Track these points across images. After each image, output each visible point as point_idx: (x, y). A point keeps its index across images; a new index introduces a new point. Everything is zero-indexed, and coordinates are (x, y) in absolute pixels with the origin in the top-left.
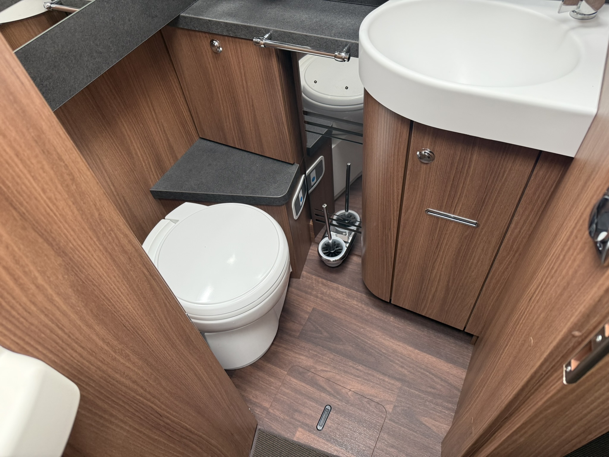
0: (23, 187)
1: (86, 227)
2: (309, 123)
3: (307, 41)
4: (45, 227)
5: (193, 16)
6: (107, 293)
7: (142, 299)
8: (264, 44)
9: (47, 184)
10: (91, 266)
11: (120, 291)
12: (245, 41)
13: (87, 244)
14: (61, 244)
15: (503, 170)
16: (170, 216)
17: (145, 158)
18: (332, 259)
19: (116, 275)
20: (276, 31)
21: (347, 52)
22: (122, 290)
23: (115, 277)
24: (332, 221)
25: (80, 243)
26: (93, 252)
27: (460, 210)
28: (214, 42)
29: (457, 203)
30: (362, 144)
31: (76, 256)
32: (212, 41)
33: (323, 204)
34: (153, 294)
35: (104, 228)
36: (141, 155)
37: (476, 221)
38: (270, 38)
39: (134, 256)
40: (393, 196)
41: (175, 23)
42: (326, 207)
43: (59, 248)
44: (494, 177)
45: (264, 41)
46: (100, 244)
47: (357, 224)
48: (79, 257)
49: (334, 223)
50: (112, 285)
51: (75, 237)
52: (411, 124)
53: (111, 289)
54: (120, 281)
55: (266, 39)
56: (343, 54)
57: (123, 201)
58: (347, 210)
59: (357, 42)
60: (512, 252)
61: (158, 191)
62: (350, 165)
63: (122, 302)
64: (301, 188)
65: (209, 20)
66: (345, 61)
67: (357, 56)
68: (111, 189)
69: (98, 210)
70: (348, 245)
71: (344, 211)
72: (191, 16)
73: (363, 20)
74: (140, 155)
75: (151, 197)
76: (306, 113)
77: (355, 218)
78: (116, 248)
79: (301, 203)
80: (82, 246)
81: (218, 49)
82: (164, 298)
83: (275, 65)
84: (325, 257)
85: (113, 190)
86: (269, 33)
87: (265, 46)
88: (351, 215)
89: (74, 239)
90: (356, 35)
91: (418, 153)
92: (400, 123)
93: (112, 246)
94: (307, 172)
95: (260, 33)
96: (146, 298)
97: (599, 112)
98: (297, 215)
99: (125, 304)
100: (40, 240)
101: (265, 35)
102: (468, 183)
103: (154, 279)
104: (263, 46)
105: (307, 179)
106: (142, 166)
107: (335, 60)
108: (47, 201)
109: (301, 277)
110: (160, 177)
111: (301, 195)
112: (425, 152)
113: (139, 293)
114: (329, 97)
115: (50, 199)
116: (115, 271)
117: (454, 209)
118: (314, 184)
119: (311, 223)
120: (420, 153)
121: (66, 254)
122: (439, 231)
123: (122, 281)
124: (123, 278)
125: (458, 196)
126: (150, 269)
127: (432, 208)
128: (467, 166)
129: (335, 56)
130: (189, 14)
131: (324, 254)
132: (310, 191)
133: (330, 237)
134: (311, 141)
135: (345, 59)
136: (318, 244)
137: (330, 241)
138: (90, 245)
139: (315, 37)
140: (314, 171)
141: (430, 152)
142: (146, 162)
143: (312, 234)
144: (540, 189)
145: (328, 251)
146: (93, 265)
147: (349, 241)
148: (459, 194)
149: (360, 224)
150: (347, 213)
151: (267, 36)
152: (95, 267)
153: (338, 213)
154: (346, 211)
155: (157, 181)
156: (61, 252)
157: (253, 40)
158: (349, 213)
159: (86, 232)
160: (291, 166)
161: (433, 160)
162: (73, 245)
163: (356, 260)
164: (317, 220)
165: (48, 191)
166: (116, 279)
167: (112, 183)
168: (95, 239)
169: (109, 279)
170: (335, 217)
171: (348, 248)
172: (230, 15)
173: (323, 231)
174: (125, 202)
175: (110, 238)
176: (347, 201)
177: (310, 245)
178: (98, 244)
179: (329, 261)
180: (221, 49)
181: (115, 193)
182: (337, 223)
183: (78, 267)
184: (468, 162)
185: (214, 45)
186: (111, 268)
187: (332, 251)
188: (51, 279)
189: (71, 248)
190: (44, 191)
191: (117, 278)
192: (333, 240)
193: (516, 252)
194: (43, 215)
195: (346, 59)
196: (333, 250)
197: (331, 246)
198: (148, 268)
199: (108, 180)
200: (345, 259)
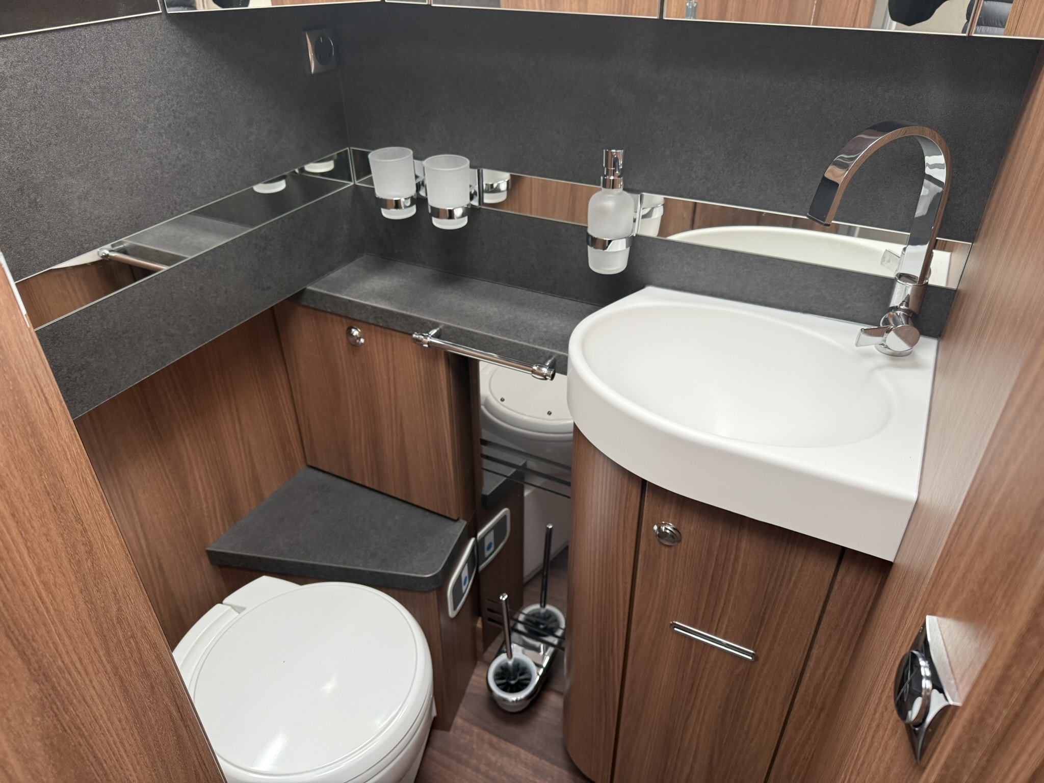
0: (10, 565)
1: (92, 633)
2: (488, 458)
3: (493, 345)
4: (26, 631)
5: (325, 292)
6: (100, 751)
7: (159, 764)
8: (429, 343)
9: (47, 560)
10: (84, 700)
11: (124, 746)
12: (401, 334)
13: (86, 661)
14: (45, 661)
15: (789, 570)
16: (232, 599)
17: (209, 495)
18: (513, 697)
19: (122, 717)
20: (449, 327)
21: (551, 367)
22: (127, 745)
23: (120, 722)
24: (515, 625)
25: (75, 658)
26: (93, 676)
27: (726, 629)
28: (353, 330)
29: (721, 616)
30: (569, 497)
31: (63, 682)
32: (350, 329)
33: (501, 593)
34: (179, 755)
35: (120, 634)
36: (204, 490)
37: (753, 650)
38: (437, 336)
39: (161, 682)
40: (618, 594)
41: (297, 298)
42: (506, 600)
43: (40, 667)
44: (776, 580)
45: (430, 338)
46: (108, 662)
47: (559, 633)
48: (68, 684)
49: (520, 627)
50: (112, 736)
51: (70, 648)
52: (644, 484)
53: (108, 742)
54: (128, 728)
55: (432, 336)
56: (545, 370)
57: (157, 567)
58: (543, 603)
59: (567, 354)
60: (814, 709)
61: (219, 553)
62: (551, 529)
63: (122, 769)
64: (467, 561)
65: (350, 301)
66: (546, 379)
67: (565, 373)
68: (140, 545)
69: (117, 601)
70: (541, 671)
71: (537, 607)
72: (322, 291)
73: (577, 323)
74: (201, 490)
75: (205, 561)
76: (485, 443)
77: (556, 620)
78: (133, 669)
79: (464, 588)
80: (78, 665)
81: (358, 341)
82: (196, 763)
83: (442, 373)
84: (498, 692)
85: (144, 546)
86: (438, 329)
87: (429, 346)
88: (549, 616)
89: (67, 653)
90: (565, 345)
91: (655, 528)
92: (626, 482)
93: (129, 664)
94: (480, 534)
95: (425, 327)
96: (165, 761)
97: (920, 497)
98: (455, 608)
99: (128, 773)
100: (13, 653)
101: (431, 329)
102: (735, 585)
103: (186, 726)
104: (427, 346)
105: (478, 546)
106: (201, 509)
107: (533, 376)
108: (41, 587)
109: (452, 728)
110: (227, 527)
111: (465, 574)
112: (666, 529)
113: (155, 752)
114: (525, 418)
115: (45, 584)
116: (122, 710)
117: (715, 626)
118: (490, 555)
119: (479, 625)
120: (659, 528)
121: (48, 679)
122: (694, 661)
123: (131, 729)
124: (134, 722)
125: (722, 605)
126: (182, 706)
127: (680, 622)
128: (733, 557)
129: (533, 372)
130: (320, 288)
131: (498, 685)
132: (482, 567)
133: (510, 656)
134: (490, 485)
135: (547, 377)
136: (489, 664)
137: (510, 662)
138: (92, 662)
139: (505, 341)
140: (492, 533)
141: (674, 529)
142: (210, 502)
143: (480, 644)
144: (850, 606)
145: (504, 681)
146: (88, 698)
147: (545, 665)
148: (722, 601)
149: (564, 634)
150: (543, 611)
151: (434, 332)
152: (90, 702)
153: (528, 610)
154: (541, 606)
155: (222, 534)
156: (40, 675)
157: (411, 335)
158: (548, 611)
159: (91, 640)
160: (452, 522)
161: (680, 541)
162: (63, 662)
163: (554, 700)
164: (490, 620)
165: (46, 571)
166: (122, 725)
167: (145, 534)
168: (101, 653)
169: (109, 724)
170: (521, 618)
171: (542, 677)
172: (383, 296)
173: (499, 639)
174: (161, 567)
175: (127, 649)
176: (544, 588)
177: (475, 665)
178: (104, 660)
179: (505, 700)
180: (362, 340)
181: (146, 552)
182: (526, 628)
183: (63, 703)
184: (734, 552)
185: (352, 335)
186: (117, 704)
187: (513, 682)
188: (13, 723)
189: (59, 668)
190: (39, 571)
191: (124, 722)
192: (515, 660)
193: (822, 709)
194: (28, 612)
195: (549, 376)
196: (514, 679)
197: (511, 670)
198: (179, 705)
199: (139, 529)
200: (535, 699)
